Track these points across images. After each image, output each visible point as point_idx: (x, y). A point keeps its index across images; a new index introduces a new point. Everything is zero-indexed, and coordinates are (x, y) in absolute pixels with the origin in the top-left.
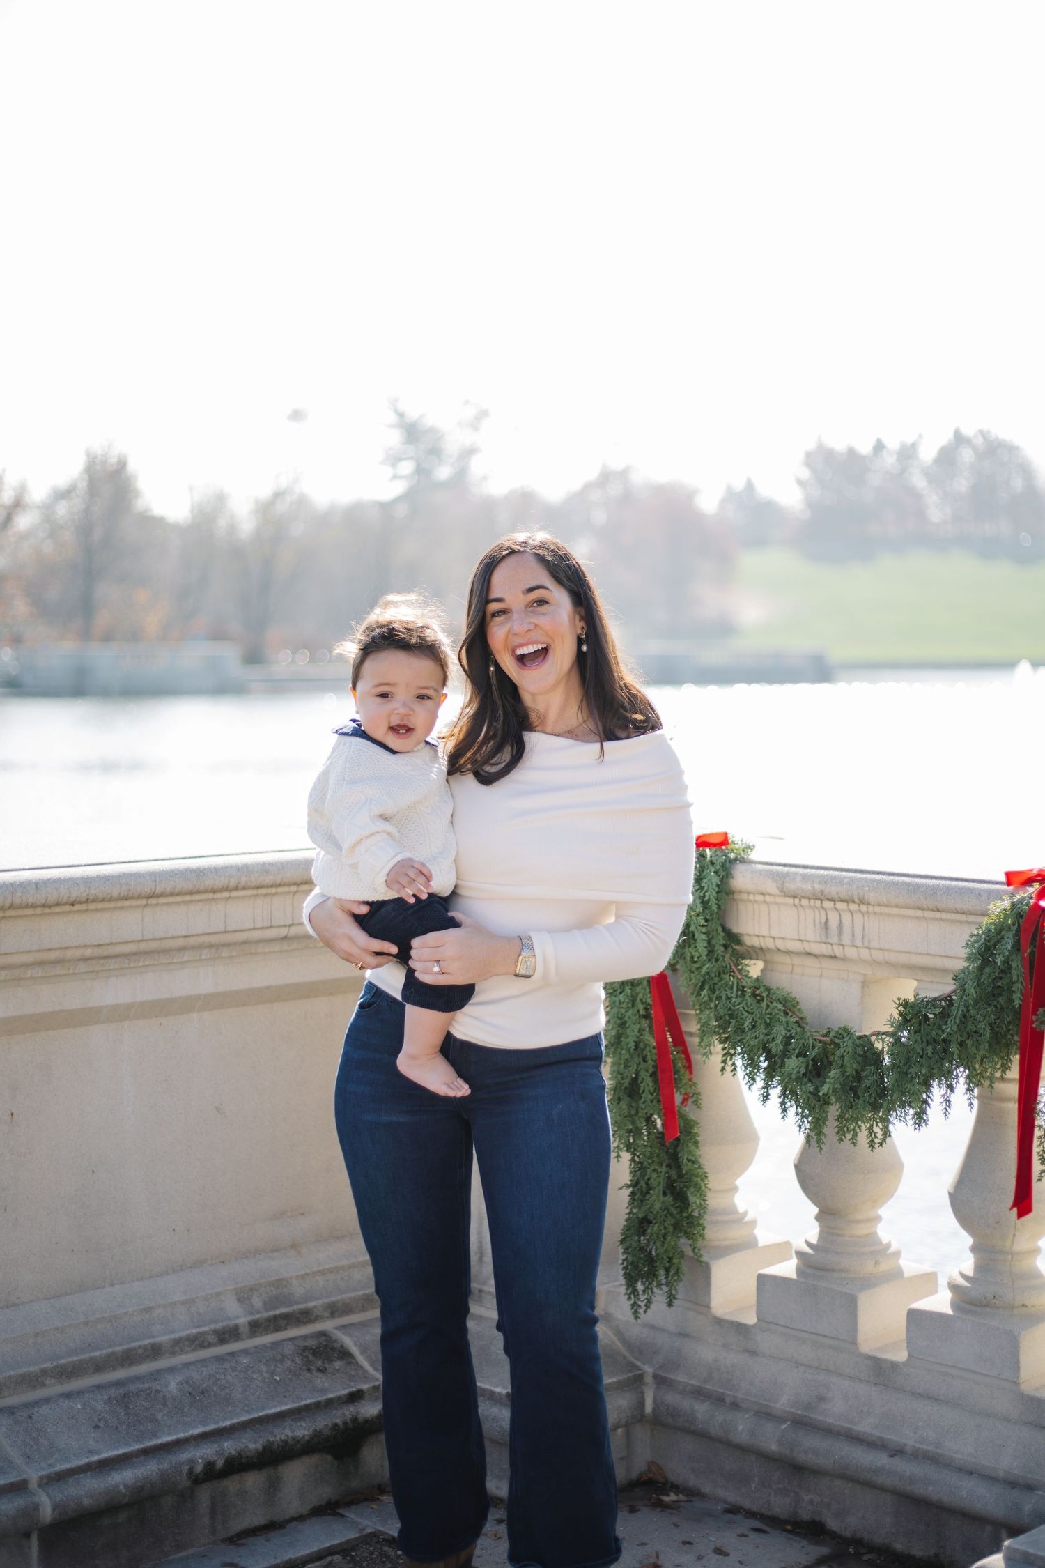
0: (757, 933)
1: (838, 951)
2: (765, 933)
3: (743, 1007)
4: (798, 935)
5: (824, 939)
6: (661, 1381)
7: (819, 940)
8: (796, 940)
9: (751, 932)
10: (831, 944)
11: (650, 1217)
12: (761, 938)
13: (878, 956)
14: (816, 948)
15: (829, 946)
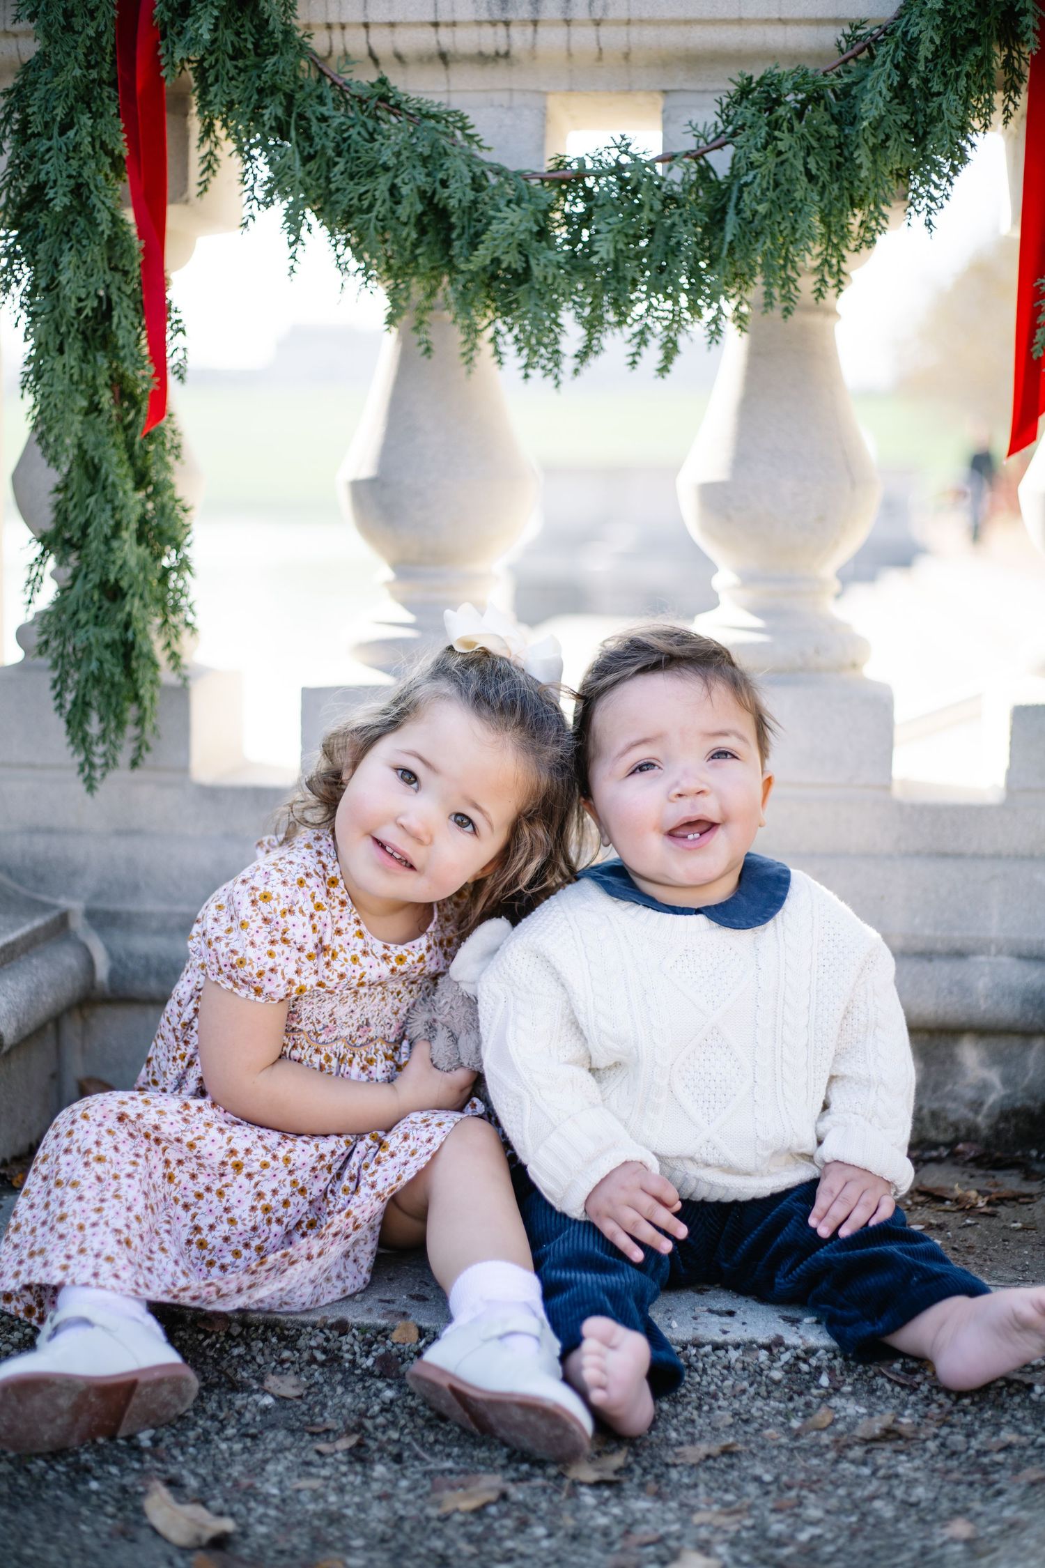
0: (333, 18)
1: (520, 38)
2: (353, 14)
3: (359, 133)
4: (436, 11)
5: (498, 15)
6: (102, 920)
7: (485, 16)
8: (422, 24)
9: (318, 19)
10: (507, 24)
11: (124, 584)
12: (337, 32)
13: (614, 38)
14: (464, 40)
15: (501, 30)
